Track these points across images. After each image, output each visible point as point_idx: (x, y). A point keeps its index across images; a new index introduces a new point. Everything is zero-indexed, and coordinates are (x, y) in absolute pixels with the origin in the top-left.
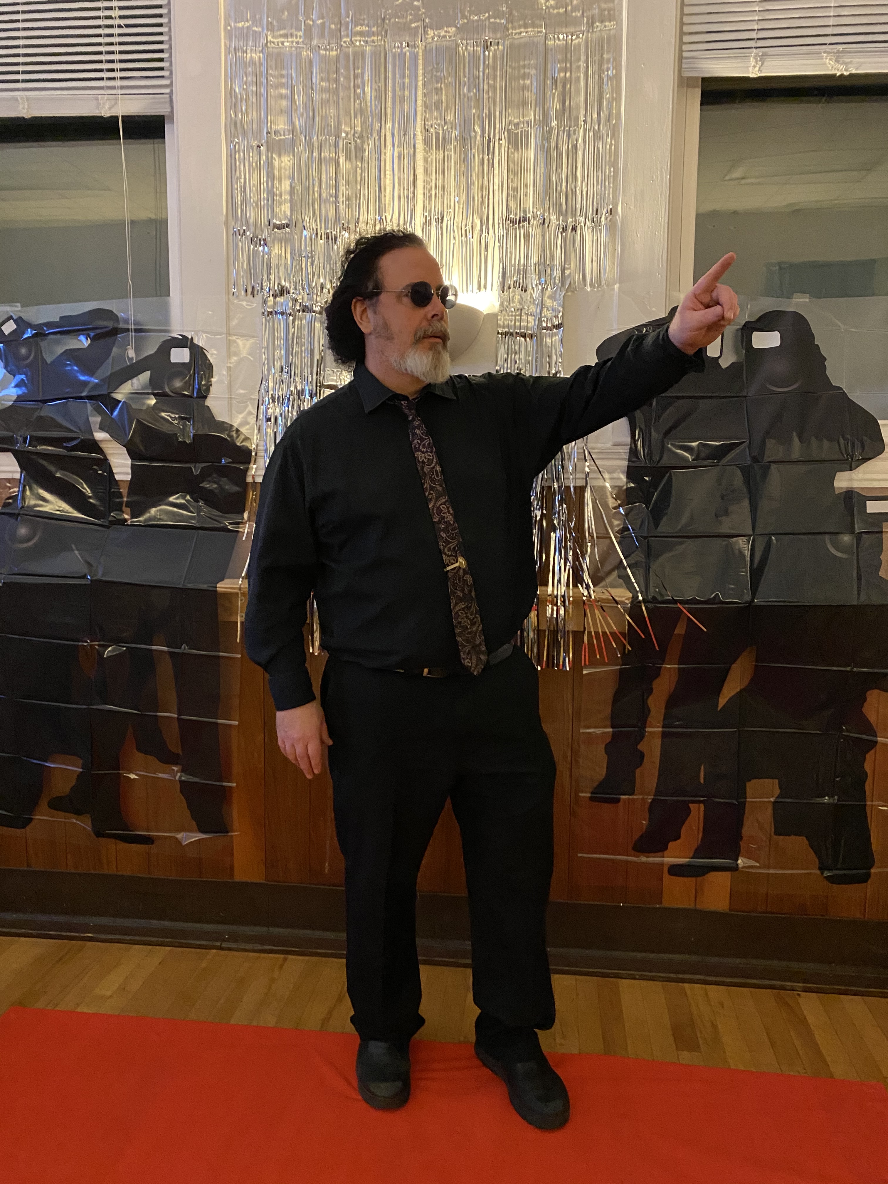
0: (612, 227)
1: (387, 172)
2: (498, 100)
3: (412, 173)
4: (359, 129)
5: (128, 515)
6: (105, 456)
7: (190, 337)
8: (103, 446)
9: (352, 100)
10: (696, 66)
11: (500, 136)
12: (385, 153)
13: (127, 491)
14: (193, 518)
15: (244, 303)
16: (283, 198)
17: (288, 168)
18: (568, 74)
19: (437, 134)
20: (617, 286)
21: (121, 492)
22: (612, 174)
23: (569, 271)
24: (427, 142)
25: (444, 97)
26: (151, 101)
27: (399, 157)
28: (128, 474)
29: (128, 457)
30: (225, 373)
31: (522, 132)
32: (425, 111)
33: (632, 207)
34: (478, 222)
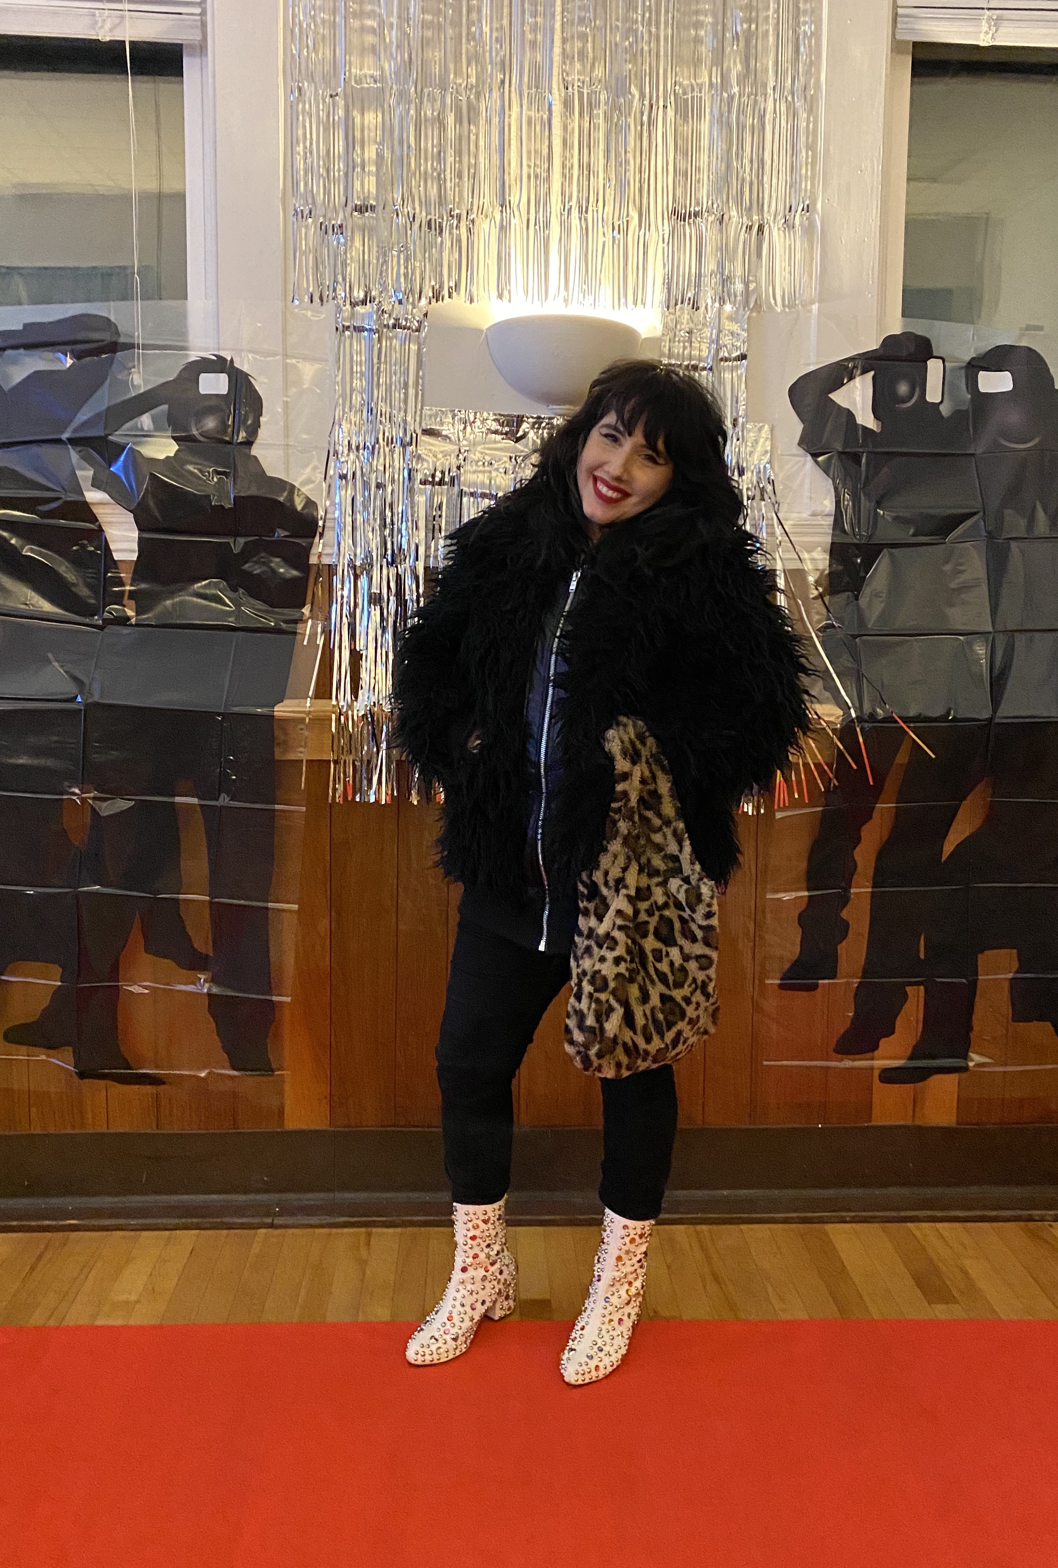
0: (809, 230)
1: (512, 141)
2: (662, 53)
3: (547, 143)
4: (474, 81)
5: (131, 609)
6: (100, 526)
7: (229, 359)
8: (96, 510)
9: (464, 40)
10: (916, 27)
11: (665, 100)
12: (510, 116)
13: (131, 575)
14: (229, 614)
15: (309, 313)
16: (366, 169)
17: (373, 127)
18: (753, 26)
19: (581, 94)
20: (815, 307)
21: (121, 577)
22: (810, 160)
23: (754, 284)
24: (567, 104)
25: (590, 45)
26: (171, 22)
27: (529, 122)
28: (133, 551)
29: (136, 528)
30: (280, 410)
31: (693, 98)
32: (564, 63)
33: (835, 205)
34: (634, 215)
